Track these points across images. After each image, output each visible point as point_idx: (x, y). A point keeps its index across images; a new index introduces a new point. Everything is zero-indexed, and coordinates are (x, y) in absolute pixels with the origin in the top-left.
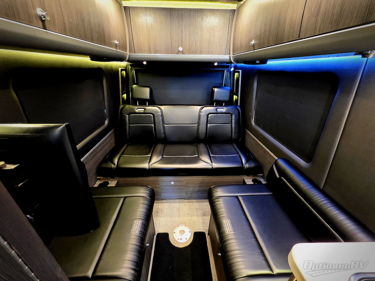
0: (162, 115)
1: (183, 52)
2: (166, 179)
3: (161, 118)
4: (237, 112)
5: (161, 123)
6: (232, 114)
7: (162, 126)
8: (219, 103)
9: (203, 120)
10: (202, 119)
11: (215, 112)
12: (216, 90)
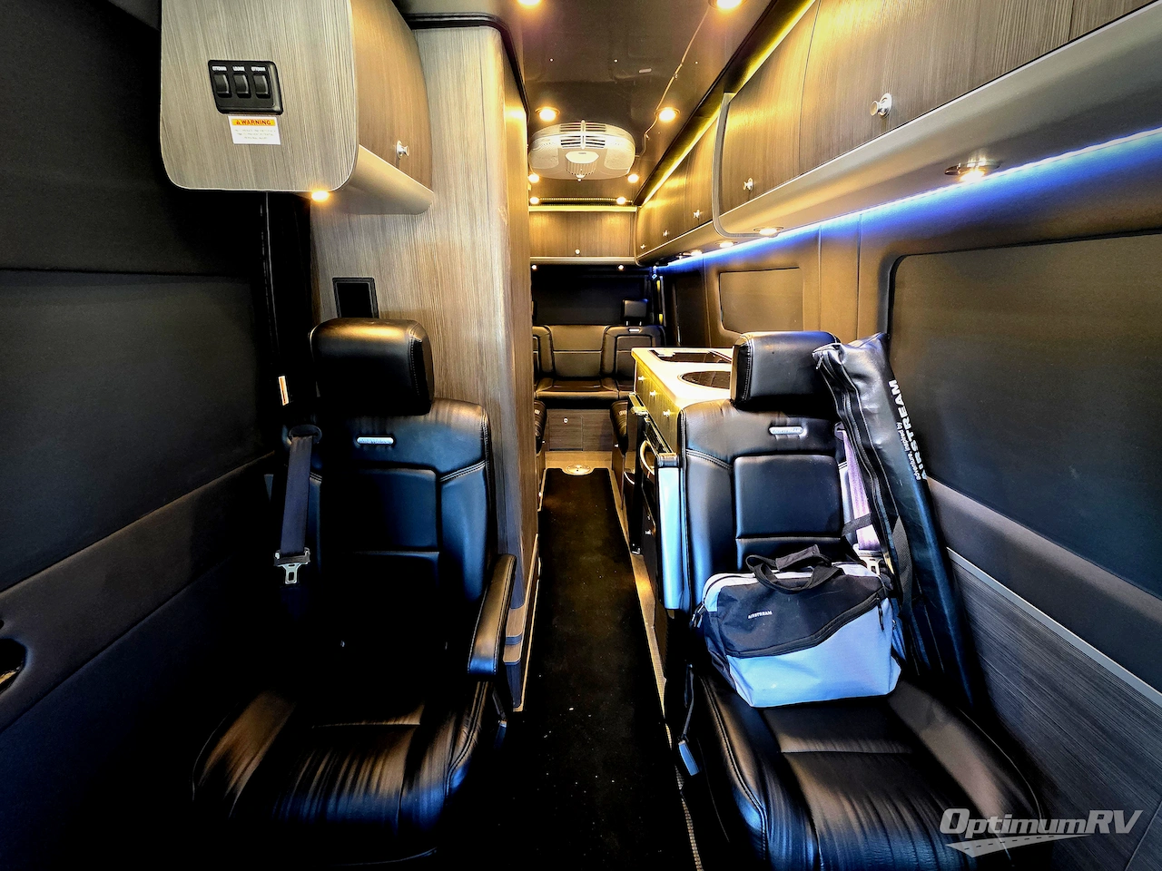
0: (551, 339)
1: (580, 255)
2: (559, 413)
3: (549, 342)
4: (659, 333)
5: (549, 349)
6: (651, 337)
7: (550, 353)
8: (634, 322)
9: (610, 345)
10: (607, 343)
11: (627, 333)
12: (626, 302)
